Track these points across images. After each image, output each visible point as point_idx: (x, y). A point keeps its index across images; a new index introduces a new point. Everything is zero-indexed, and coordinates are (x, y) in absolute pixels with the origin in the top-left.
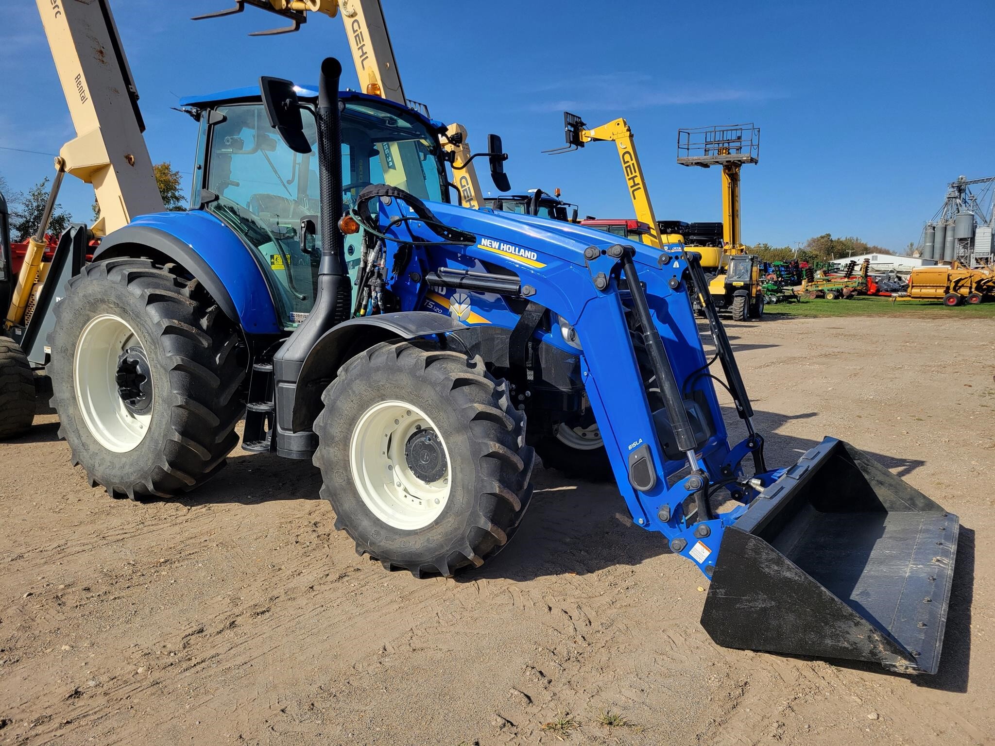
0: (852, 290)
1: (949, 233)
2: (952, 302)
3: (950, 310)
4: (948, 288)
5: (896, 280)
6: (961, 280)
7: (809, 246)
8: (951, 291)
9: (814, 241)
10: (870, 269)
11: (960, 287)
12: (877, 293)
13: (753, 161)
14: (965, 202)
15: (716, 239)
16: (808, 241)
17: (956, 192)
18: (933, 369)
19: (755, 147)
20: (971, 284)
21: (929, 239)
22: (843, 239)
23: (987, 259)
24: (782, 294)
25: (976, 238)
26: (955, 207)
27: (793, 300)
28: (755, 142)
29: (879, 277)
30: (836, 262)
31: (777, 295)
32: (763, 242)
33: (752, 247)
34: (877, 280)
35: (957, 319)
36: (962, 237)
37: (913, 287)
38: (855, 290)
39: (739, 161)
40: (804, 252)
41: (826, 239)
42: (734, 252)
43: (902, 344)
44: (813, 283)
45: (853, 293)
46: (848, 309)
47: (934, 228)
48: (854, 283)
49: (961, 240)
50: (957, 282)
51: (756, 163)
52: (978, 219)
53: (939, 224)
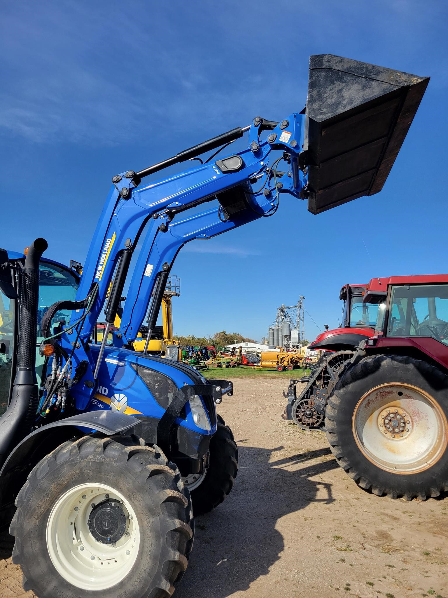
0: (235, 362)
1: (280, 333)
2: (280, 369)
3: (279, 373)
4: (278, 362)
5: (256, 357)
6: (283, 358)
7: (215, 337)
8: (279, 363)
9: (217, 334)
10: (243, 351)
11: (283, 361)
12: (247, 364)
13: (176, 294)
14: (286, 317)
15: (160, 335)
16: (215, 334)
17: (281, 312)
18: (260, 410)
19: (178, 288)
20: (288, 360)
21: (271, 335)
22: (232, 334)
23: (297, 346)
24: (199, 365)
25: (292, 335)
26: (281, 320)
27: (205, 368)
28: (178, 285)
29: (248, 355)
30: (228, 346)
31: (197, 366)
32: (191, 335)
33: (186, 337)
34: (247, 357)
35: (281, 379)
36: (285, 335)
37: (262, 361)
38: (236, 363)
39: (170, 294)
40: (213, 341)
41: (223, 334)
42: (169, 343)
43: (250, 396)
44: (216, 359)
45: (235, 364)
46: (232, 373)
47: (273, 330)
48: (235, 359)
49: (285, 336)
50: (282, 359)
51: (179, 296)
52: (292, 326)
53: (275, 328)
